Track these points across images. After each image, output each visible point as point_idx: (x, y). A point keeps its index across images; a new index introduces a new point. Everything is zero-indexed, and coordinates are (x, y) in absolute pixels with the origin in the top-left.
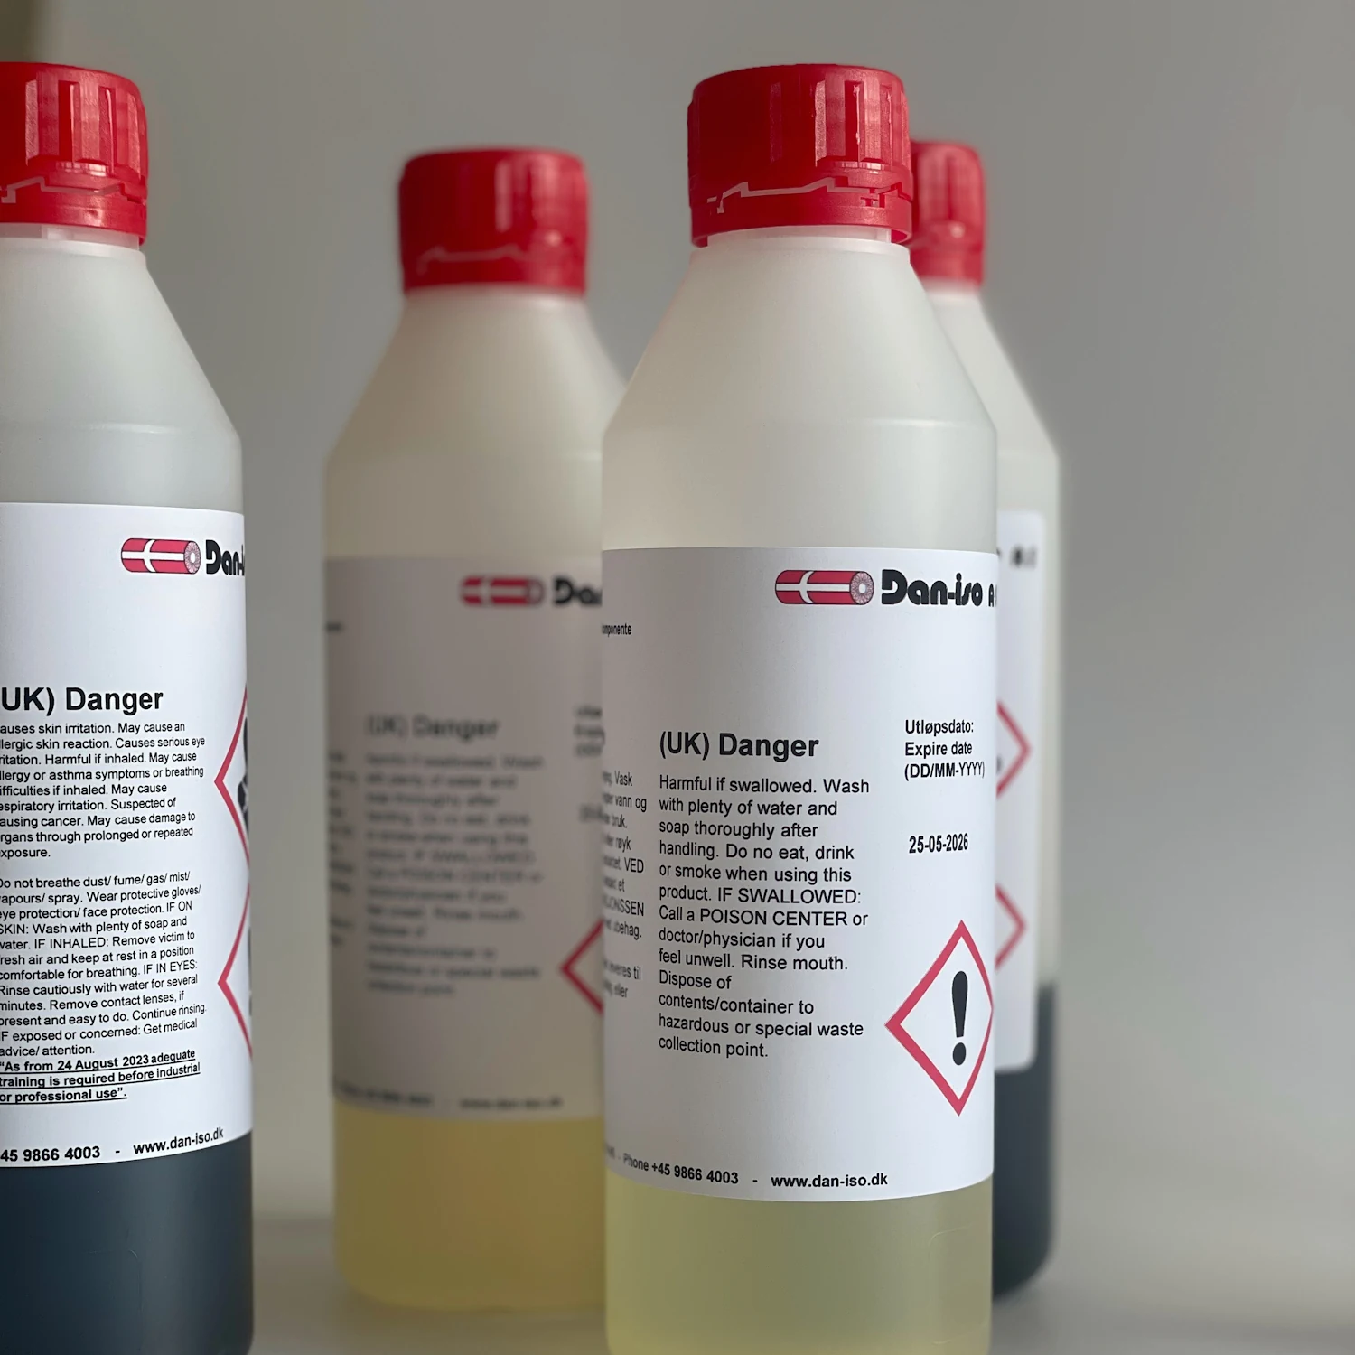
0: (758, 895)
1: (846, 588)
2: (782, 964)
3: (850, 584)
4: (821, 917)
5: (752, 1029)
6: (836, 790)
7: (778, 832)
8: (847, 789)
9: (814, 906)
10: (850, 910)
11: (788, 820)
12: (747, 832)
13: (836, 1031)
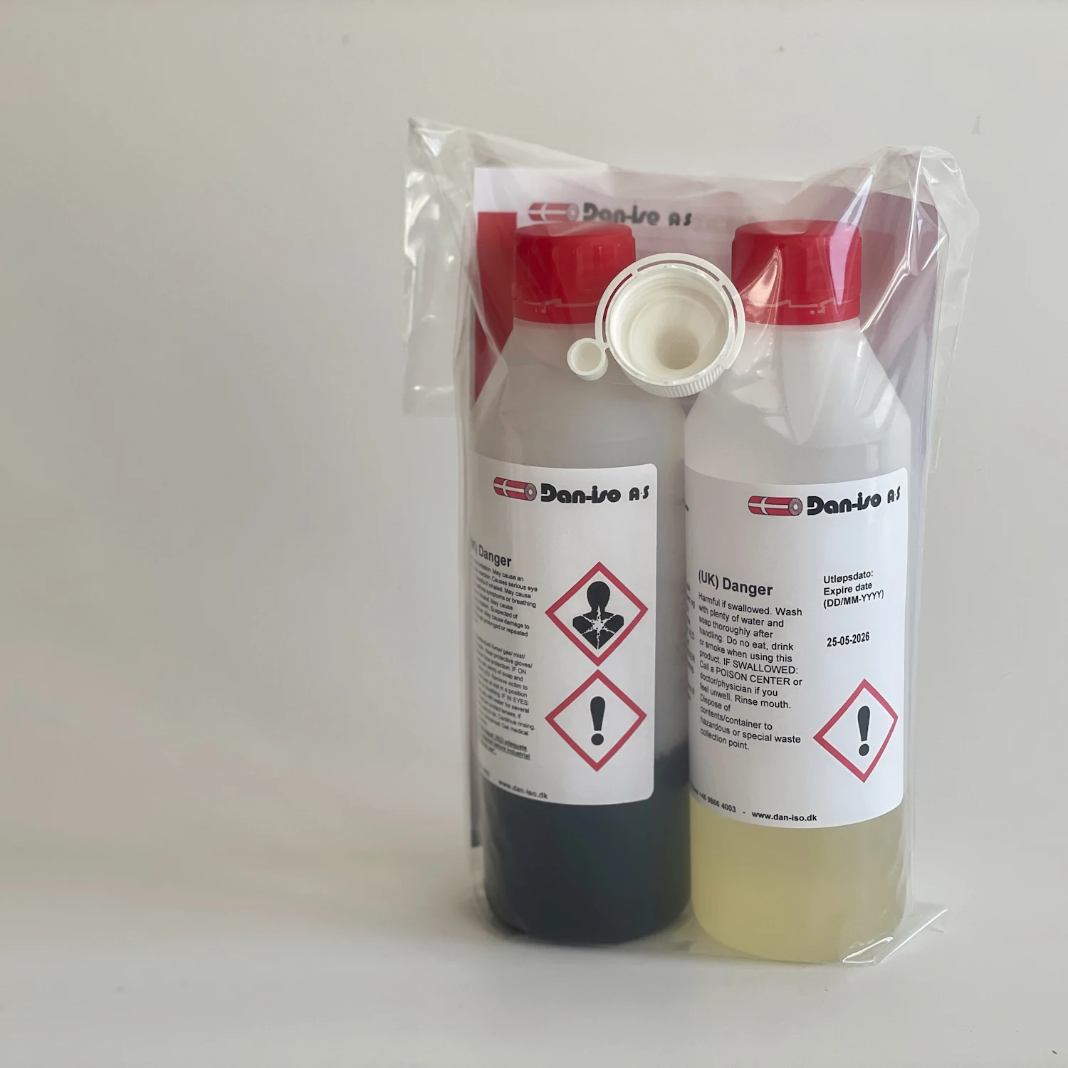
0: (742, 665)
1: (786, 507)
2: (755, 702)
3: (788, 505)
4: (775, 680)
5: (741, 734)
6: (783, 614)
7: (752, 634)
8: (789, 613)
9: (771, 674)
10: (792, 677)
11: (758, 628)
12: (737, 631)
13: (785, 740)
